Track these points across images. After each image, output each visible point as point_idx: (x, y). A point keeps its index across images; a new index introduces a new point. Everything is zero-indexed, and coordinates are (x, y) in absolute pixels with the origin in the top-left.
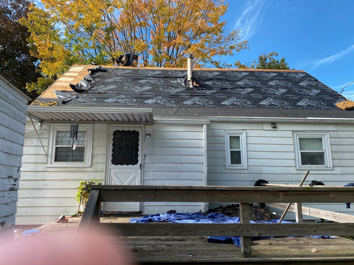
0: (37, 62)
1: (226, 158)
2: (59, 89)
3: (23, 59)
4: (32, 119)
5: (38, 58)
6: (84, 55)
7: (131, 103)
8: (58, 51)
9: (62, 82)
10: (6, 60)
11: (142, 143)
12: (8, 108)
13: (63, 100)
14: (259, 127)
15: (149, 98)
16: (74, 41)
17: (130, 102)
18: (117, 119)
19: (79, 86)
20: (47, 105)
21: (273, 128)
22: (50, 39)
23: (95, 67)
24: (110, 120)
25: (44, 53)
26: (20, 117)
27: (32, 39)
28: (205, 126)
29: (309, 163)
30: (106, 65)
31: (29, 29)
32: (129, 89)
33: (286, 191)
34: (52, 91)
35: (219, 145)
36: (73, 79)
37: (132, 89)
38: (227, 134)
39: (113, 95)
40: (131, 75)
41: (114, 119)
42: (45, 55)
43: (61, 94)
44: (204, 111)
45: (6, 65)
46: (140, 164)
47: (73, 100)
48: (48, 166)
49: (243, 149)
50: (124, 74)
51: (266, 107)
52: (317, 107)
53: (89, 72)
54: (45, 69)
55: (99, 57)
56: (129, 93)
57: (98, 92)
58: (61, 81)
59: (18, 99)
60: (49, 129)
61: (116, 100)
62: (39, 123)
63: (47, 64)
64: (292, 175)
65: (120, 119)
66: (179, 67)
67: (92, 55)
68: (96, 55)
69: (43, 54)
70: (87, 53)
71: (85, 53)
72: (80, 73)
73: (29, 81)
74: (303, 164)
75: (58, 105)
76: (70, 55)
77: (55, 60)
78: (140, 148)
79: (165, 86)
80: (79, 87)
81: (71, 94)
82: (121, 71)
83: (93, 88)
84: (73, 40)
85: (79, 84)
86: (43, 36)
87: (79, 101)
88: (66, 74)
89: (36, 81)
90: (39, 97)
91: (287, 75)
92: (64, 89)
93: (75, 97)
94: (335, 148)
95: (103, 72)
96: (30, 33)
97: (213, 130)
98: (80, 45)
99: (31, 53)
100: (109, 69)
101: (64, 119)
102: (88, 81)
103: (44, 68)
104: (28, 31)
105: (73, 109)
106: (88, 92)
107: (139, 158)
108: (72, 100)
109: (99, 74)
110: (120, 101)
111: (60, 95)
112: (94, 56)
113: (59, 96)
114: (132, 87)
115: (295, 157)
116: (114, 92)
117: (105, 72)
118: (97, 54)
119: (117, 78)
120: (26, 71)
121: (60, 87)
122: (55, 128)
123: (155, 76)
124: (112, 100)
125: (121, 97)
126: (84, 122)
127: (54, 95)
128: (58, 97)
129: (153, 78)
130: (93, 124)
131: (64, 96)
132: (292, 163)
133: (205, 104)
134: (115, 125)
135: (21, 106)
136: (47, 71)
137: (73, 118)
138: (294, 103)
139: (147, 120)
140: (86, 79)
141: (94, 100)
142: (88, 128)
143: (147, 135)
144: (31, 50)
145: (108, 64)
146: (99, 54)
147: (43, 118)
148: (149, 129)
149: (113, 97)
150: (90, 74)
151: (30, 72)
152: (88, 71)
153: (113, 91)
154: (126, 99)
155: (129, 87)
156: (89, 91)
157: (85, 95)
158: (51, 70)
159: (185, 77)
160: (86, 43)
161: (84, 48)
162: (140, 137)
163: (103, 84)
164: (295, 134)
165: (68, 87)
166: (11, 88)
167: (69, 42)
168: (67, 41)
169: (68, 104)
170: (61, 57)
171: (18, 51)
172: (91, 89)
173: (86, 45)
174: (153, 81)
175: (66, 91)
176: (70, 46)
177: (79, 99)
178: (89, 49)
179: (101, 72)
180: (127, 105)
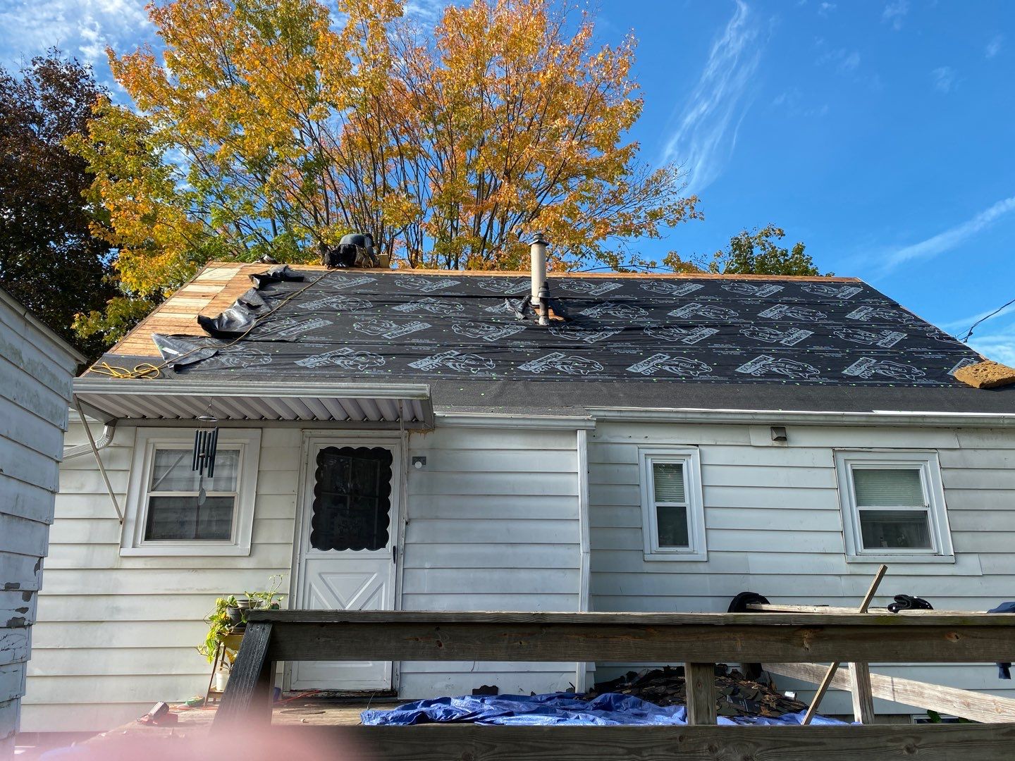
0: (109, 256)
1: (645, 529)
2: (167, 330)
3: (70, 246)
4: (85, 416)
5: (111, 242)
6: (241, 235)
7: (371, 368)
8: (169, 223)
9: (176, 311)
10: (22, 248)
11: (402, 484)
12: (18, 383)
13: (176, 361)
14: (738, 437)
15: (423, 356)
16: (214, 198)
17: (367, 366)
18: (329, 416)
19: (225, 322)
20: (132, 375)
21: (777, 442)
22: (148, 191)
23: (272, 269)
24: (308, 419)
25: (129, 229)
26: (51, 412)
27: (98, 192)
28: (581, 436)
29: (885, 543)
30: (303, 263)
31: (89, 165)
32: (368, 329)
33: (821, 627)
34: (145, 336)
35: (623, 489)
36: (209, 301)
37: (375, 331)
38: (647, 457)
39: (321, 346)
40: (372, 291)
41: (321, 415)
42: (131, 236)
43: (172, 345)
44: (578, 392)
45: (21, 262)
46: (394, 547)
47: (204, 360)
48: (125, 552)
49: (693, 503)
50: (352, 288)
51: (754, 379)
52: (900, 380)
53: (254, 281)
54: (129, 273)
55: (284, 241)
56: (367, 341)
57: (277, 339)
58: (173, 307)
59: (49, 358)
60: (131, 444)
61: (327, 360)
62: (106, 428)
63: (135, 260)
64: (837, 578)
65: (339, 416)
66: (508, 270)
67: (263, 234)
68: (276, 234)
69: (127, 232)
70: (251, 228)
71: (245, 230)
72: (228, 285)
73: (82, 306)
74: (866, 545)
75: (163, 376)
76: (200, 236)
77: (159, 249)
78: (393, 498)
79: (469, 321)
80: (224, 324)
81: (200, 345)
82: (345, 279)
83: (265, 326)
84: (211, 194)
85: (224, 315)
86: (129, 184)
87: (223, 364)
88: (190, 288)
89: (101, 307)
90: (108, 353)
91: (813, 289)
92: (182, 329)
93: (213, 353)
94: (958, 499)
95: (294, 284)
96: (93, 176)
97: (605, 446)
98: (231, 208)
99: (92, 230)
100: (310, 273)
101: (178, 417)
102: (249, 306)
103: (126, 272)
104: (87, 170)
105: (203, 386)
106: (249, 338)
107: (392, 529)
108: (202, 363)
109: (283, 288)
110: (340, 364)
111: (169, 347)
112: (270, 239)
113: (166, 349)
114: (374, 325)
115: (844, 525)
116: (323, 339)
117: (298, 284)
118: (278, 232)
119: (334, 300)
120: (75, 280)
121: (170, 323)
122: (151, 440)
123: (440, 294)
124: (316, 361)
125: (343, 352)
126: (236, 424)
127: (151, 347)
128: (164, 352)
129: (433, 300)
130: (260, 431)
131: (181, 350)
132: (836, 542)
133: (582, 371)
134: (324, 432)
135: (54, 377)
136: (135, 280)
137: (204, 413)
138: (833, 369)
139: (415, 417)
140: (244, 303)
141: (266, 361)
142: (247, 441)
143: (416, 459)
144: (92, 223)
145: (310, 260)
146: (284, 232)
147: (118, 412)
148: (420, 442)
149: (319, 352)
150: (257, 288)
151: (87, 281)
152: (252, 280)
153: (321, 335)
154: (357, 359)
155: (367, 325)
156: (252, 337)
157: (240, 347)
158: (146, 277)
159: (524, 296)
160: (247, 204)
161: (243, 215)
162: (395, 468)
163: (294, 317)
164: (841, 457)
165: (192, 325)
166: (30, 329)
167: (200, 198)
168: (195, 198)
169: (192, 372)
170: (176, 241)
171: (55, 224)
172: (259, 330)
173: (247, 207)
174: (434, 307)
175: (185, 335)
176: (203, 212)
177: (223, 359)
178: (255, 218)
179: (287, 283)
180: (359, 374)
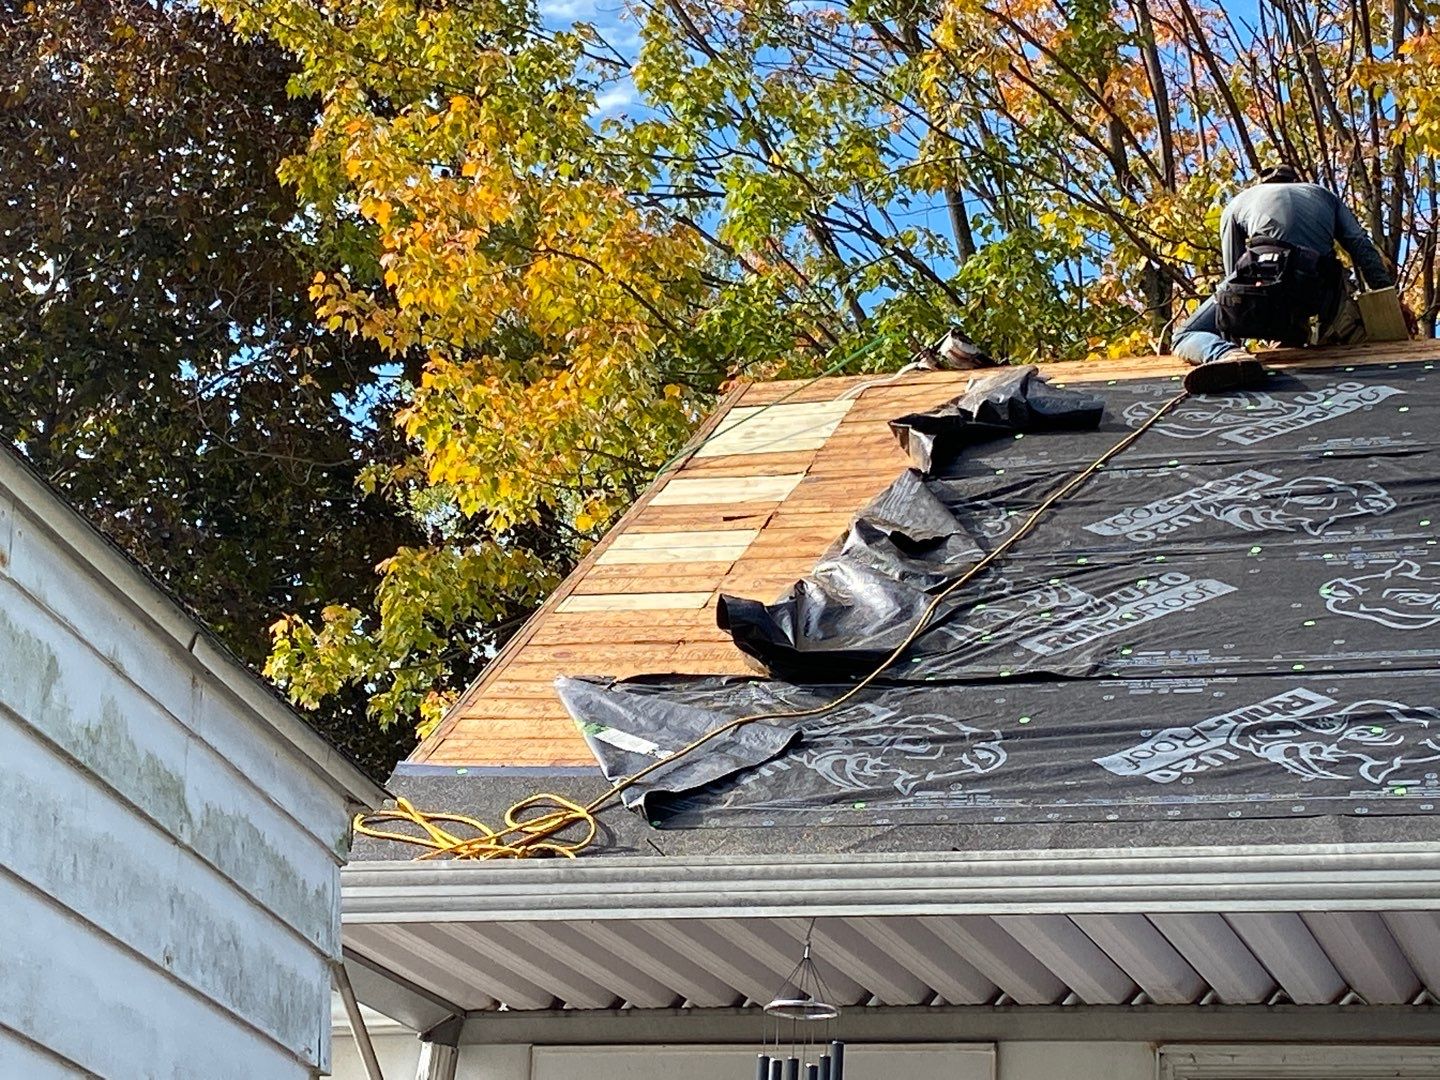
0: (370, 393)
2: (609, 662)
3: (245, 370)
5: (385, 343)
6: (838, 265)
7: (1418, 772)
8: (579, 249)
9: (636, 585)
10: (92, 395)
13: (651, 778)
16: (733, 136)
17: (1398, 762)
18: (1268, 984)
19: (815, 615)
20: (499, 842)
22: (504, 138)
23: (977, 389)
24: (1181, 998)
25: (445, 288)
26: (278, 1001)
27: (333, 160)
30: (1082, 355)
31: (300, 69)
32: (1384, 603)
34: (534, 687)
36: (749, 537)
37: (1417, 610)
39: (1197, 686)
40: (1385, 442)
41: (1233, 984)
42: (453, 312)
43: (630, 716)
45: (92, 445)
47: (751, 770)
50: (1300, 436)
53: (912, 444)
54: (454, 447)
55: (1001, 272)
56: (1386, 656)
57: (1020, 668)
58: (623, 570)
61: (1227, 747)
62: (427, 1049)
63: (475, 396)
65: (1306, 984)
67: (919, 251)
68: (968, 248)
69: (438, 299)
70: (877, 238)
71: (851, 246)
72: (813, 468)
75: (608, 845)
76: (688, 288)
77: (549, 351)
80: (813, 624)
81: (733, 712)
83: (966, 620)
84: (723, 118)
85: (811, 588)
86: (434, 121)
87: (821, 782)
88: (677, 492)
90: (410, 760)
92: (661, 652)
93: (782, 740)
95: (1064, 440)
96: (316, 104)
98: (800, 168)
99: (323, 302)
100: (1124, 391)
102: (907, 547)
103: (443, 444)
104: (294, 87)
106: (914, 674)
108: (748, 781)
109: (1021, 462)
110: (1281, 759)
111: (621, 725)
113: (611, 735)
116: (1203, 657)
117: (1081, 438)
118: (977, 239)
119: (1231, 493)
120: (265, 494)
121: (618, 633)
124: (1183, 751)
125: (1287, 708)
126: (895, 1025)
127: (558, 729)
128: (605, 747)
130: (987, 1052)
131: (664, 734)
135: (283, 872)
136: (474, 472)
137: (784, 987)
140: (881, 535)
141: (984, 764)
144: (320, 277)
145: (1109, 335)
146: (1000, 237)
147: (469, 989)
149: (1188, 715)
150: (926, 468)
151: (303, 495)
152: (904, 441)
153: (1189, 642)
154: (1351, 734)
155: (1377, 586)
156: (921, 667)
157: (878, 713)
158: (512, 459)
160: (857, 142)
161: (841, 188)
163: (1076, 574)
165: (695, 634)
166: (207, 694)
167: (687, 145)
168: (667, 144)
169: (711, 820)
170: (607, 315)
171: (195, 292)
172: (946, 637)
173: (858, 154)
175: (674, 678)
176: (693, 193)
177: (821, 764)
178: (889, 195)
179: (1037, 440)
180: (1366, 802)
